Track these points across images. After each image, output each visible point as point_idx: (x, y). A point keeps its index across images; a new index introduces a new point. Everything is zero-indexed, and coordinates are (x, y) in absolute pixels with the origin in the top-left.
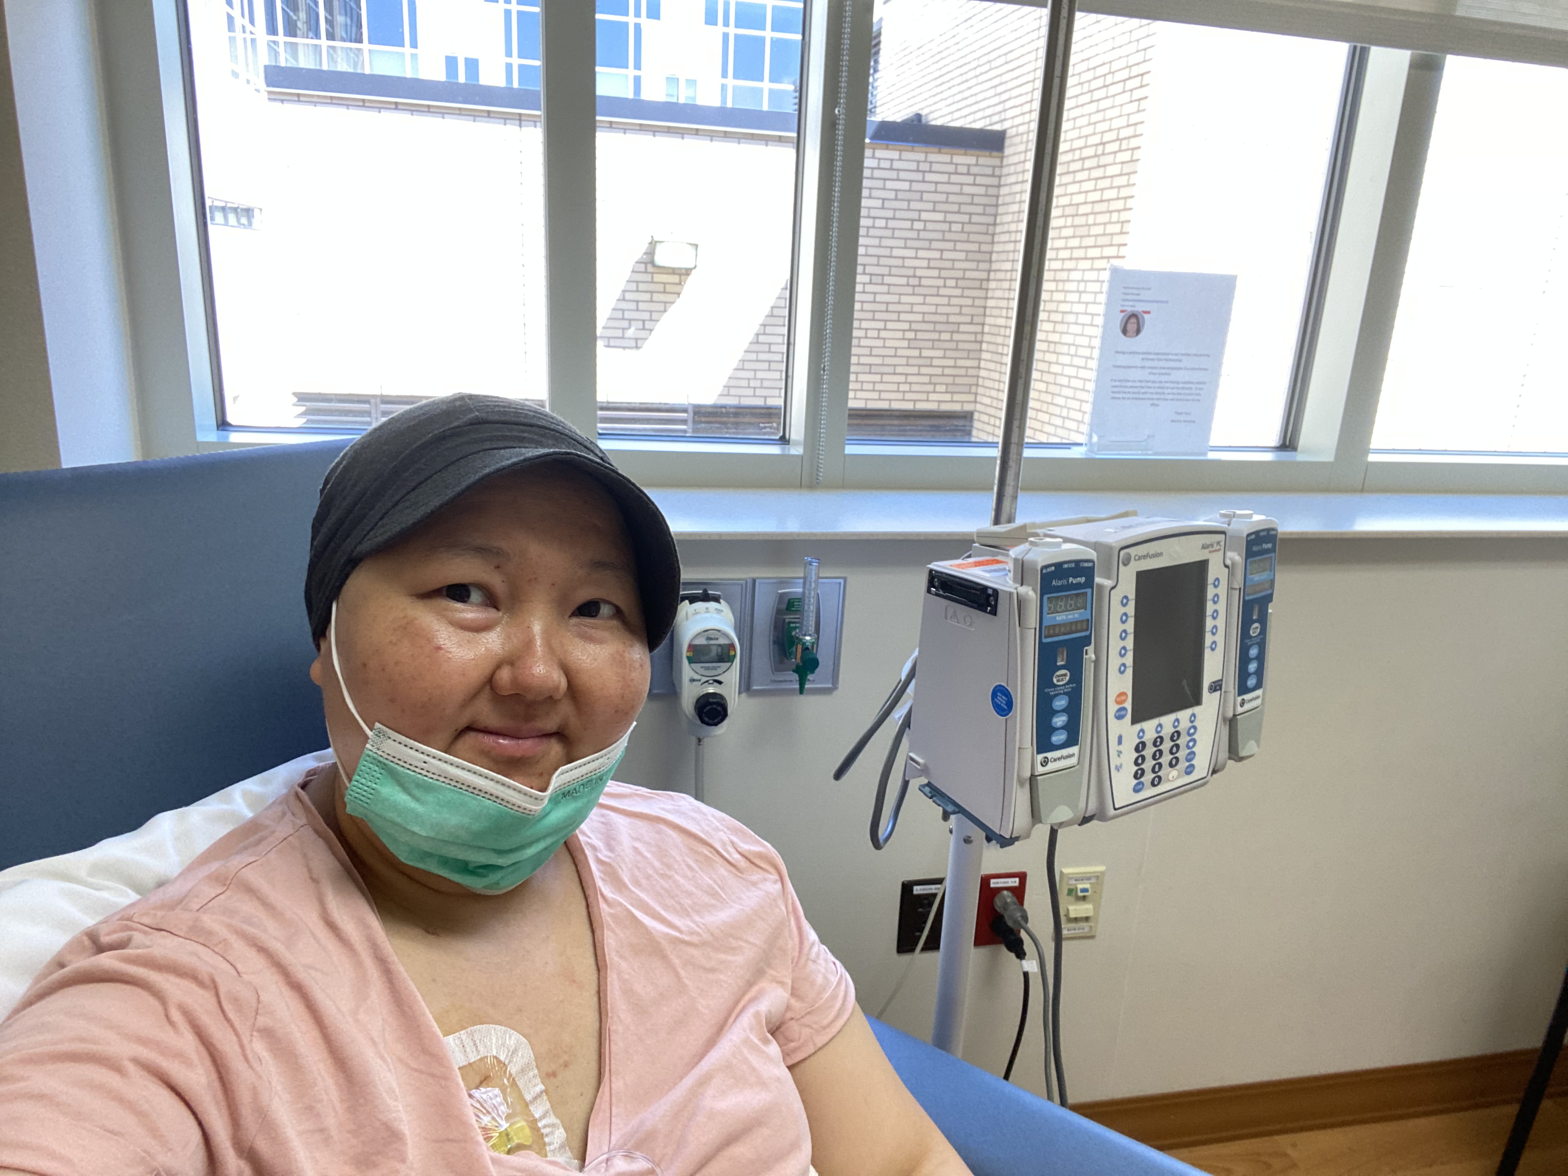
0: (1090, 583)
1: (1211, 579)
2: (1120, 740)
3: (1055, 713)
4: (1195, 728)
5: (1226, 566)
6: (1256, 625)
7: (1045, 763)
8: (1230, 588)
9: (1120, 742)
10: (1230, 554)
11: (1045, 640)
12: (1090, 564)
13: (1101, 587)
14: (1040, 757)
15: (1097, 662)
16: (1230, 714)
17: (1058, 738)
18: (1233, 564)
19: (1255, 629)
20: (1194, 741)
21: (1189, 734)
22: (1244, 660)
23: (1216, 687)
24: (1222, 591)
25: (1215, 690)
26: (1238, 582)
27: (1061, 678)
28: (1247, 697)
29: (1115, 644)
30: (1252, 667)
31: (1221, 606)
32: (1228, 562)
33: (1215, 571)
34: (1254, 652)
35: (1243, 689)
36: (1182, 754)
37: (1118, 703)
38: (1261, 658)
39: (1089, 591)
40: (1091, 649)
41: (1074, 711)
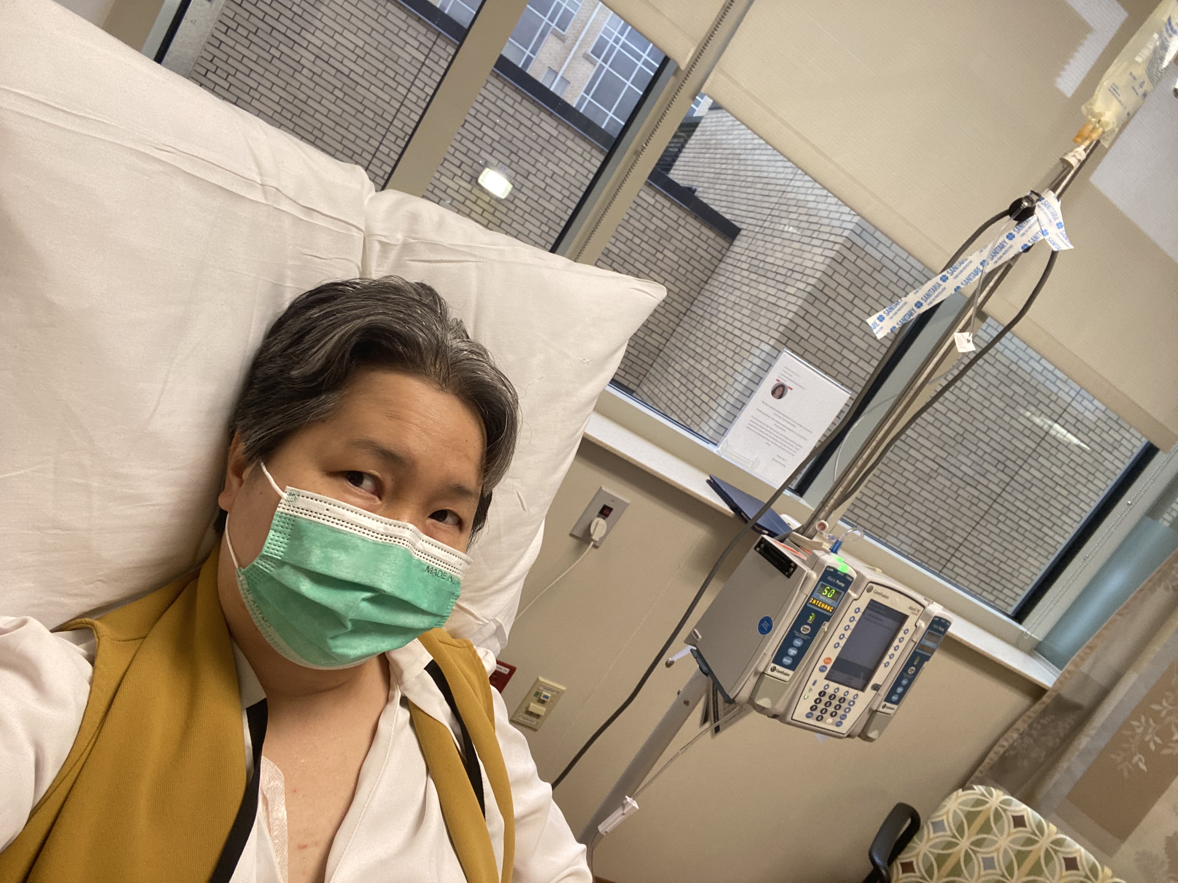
0: (845, 589)
1: (904, 627)
2: (814, 683)
3: (793, 646)
4: (854, 703)
5: (916, 626)
6: (913, 668)
7: (773, 669)
8: (911, 640)
9: (814, 684)
10: (920, 621)
11: (808, 605)
12: (851, 580)
13: (849, 595)
14: (773, 665)
15: (826, 633)
16: (875, 708)
17: (787, 661)
18: (920, 627)
19: (912, 670)
20: (850, 710)
21: (849, 704)
22: (897, 683)
23: (876, 687)
24: (907, 637)
25: (875, 689)
26: (917, 638)
27: (806, 629)
28: (888, 705)
29: (840, 630)
30: (900, 690)
31: (902, 646)
32: (918, 624)
33: (909, 624)
34: (904, 682)
35: (888, 699)
36: (840, 712)
37: (825, 662)
38: (906, 688)
39: (843, 593)
40: (827, 624)
41: (802, 651)
